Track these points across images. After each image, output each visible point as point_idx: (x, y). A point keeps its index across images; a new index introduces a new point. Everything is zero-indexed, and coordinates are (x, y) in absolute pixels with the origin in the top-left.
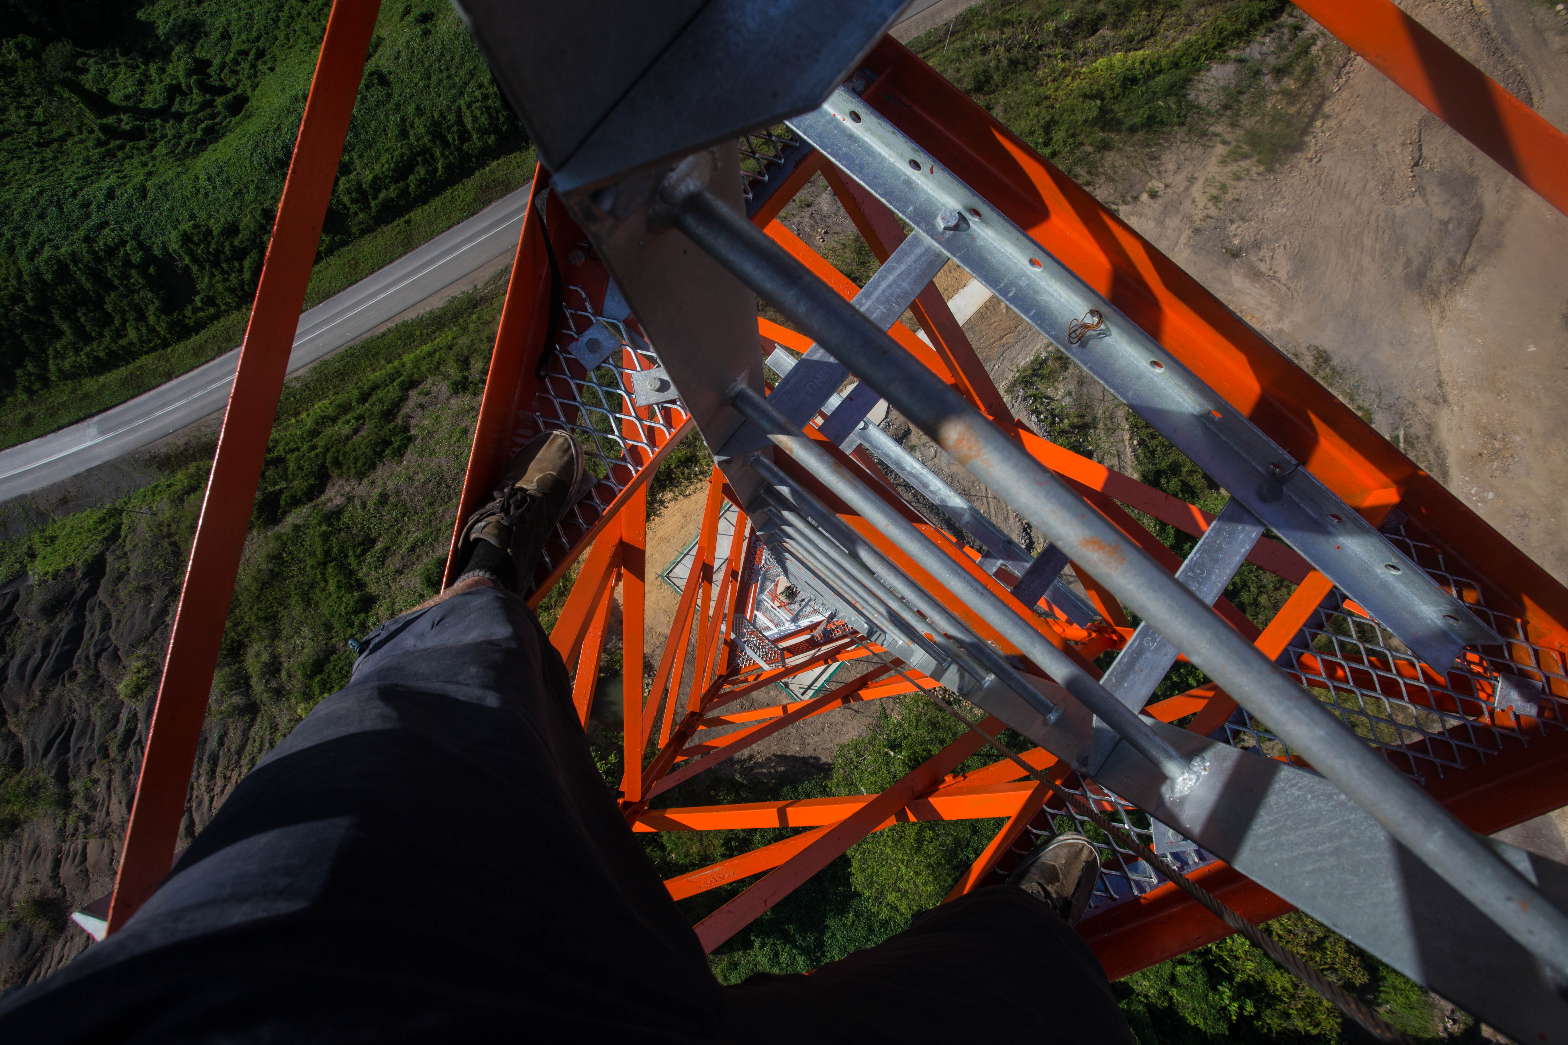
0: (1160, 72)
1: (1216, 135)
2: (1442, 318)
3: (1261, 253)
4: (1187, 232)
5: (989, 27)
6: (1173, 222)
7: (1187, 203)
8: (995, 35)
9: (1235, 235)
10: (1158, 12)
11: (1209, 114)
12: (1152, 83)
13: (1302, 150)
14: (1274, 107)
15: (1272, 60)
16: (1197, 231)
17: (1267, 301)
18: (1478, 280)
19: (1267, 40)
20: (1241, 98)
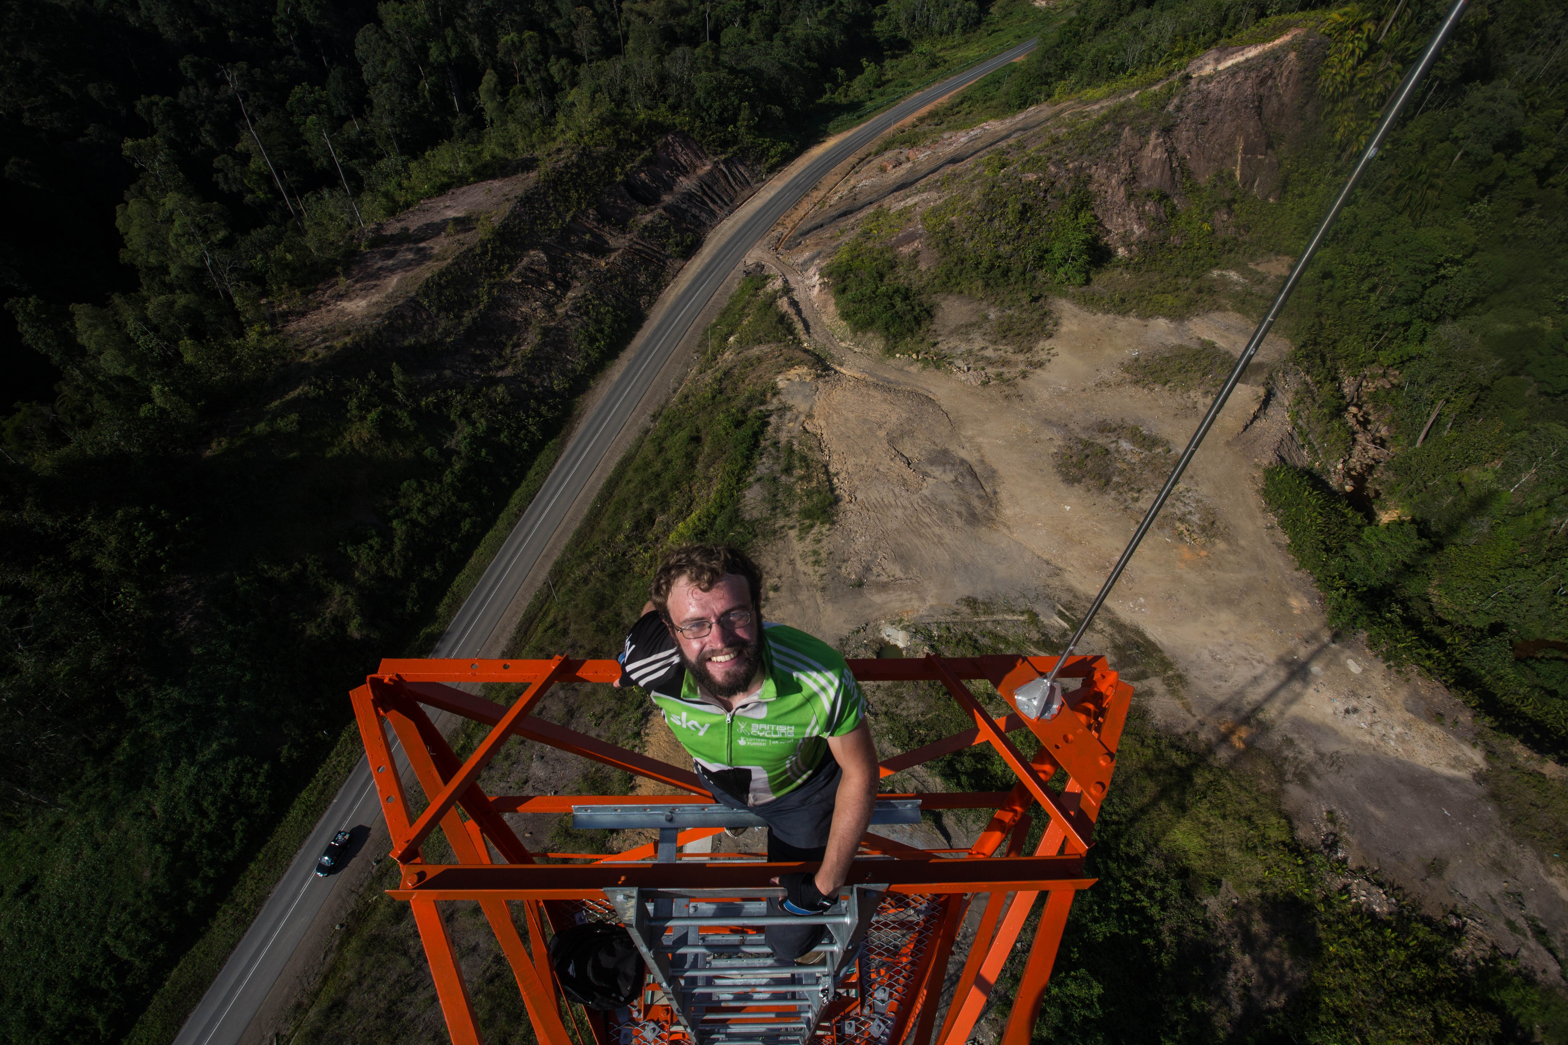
0: (715, 517)
1: (783, 527)
2: (1009, 528)
3: (874, 572)
4: (818, 595)
5: (578, 565)
6: (803, 596)
7: (802, 578)
8: (586, 567)
9: (849, 574)
10: (685, 486)
11: (767, 519)
12: (716, 527)
13: (840, 500)
14: (802, 489)
15: (777, 468)
16: (823, 589)
17: (905, 596)
18: (1003, 495)
19: (764, 460)
20: (778, 498)
